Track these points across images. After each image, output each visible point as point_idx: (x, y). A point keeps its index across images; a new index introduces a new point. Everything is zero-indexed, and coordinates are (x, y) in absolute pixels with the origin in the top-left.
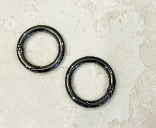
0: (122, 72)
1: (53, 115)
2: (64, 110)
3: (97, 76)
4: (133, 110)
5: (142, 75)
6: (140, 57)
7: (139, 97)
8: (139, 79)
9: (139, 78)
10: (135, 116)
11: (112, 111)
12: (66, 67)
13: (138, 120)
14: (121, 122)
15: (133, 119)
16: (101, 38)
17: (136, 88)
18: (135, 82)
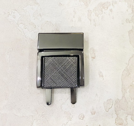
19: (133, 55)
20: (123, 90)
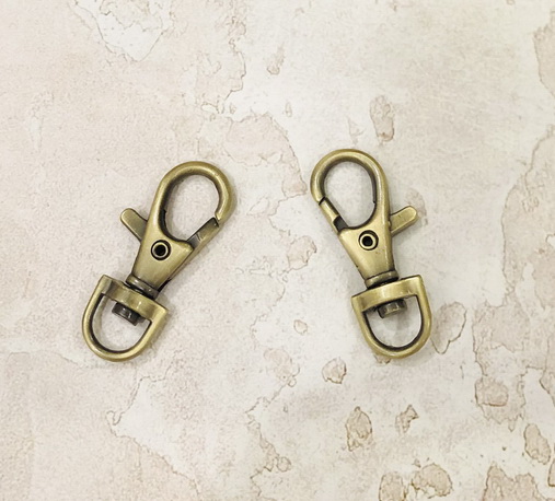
0: (475, 129)
1: (219, 291)
2: (261, 272)
3: (381, 144)
4: (520, 264)
5: (548, 137)
6: (540, 75)
7: (541, 217)
8: (536, 153)
9: (537, 148)
10: (526, 288)
11: (441, 273)
12: (264, 116)
13: (538, 303)
14: (476, 312)
15: (521, 301)
16: (395, 9)
17: (526, 184)
18: (525, 164)
19: (553, 127)
20: (506, 268)
